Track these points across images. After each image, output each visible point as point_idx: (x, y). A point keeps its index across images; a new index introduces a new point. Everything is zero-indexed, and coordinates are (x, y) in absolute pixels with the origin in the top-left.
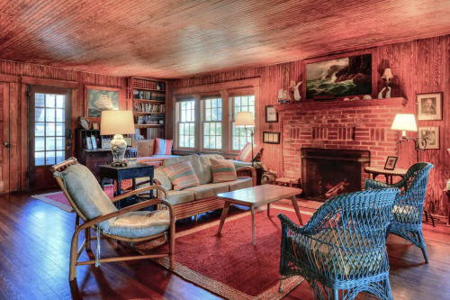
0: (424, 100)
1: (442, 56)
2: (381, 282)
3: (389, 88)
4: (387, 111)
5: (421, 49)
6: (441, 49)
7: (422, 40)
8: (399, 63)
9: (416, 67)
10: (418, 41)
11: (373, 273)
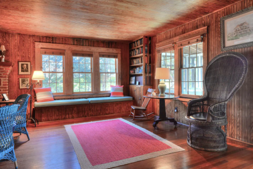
0: (22, 65)
1: (30, 44)
2: (10, 153)
3: (4, 56)
4: (3, 69)
5: (21, 39)
6: (30, 41)
7: (21, 34)
8: (9, 44)
9: (19, 48)
10: (19, 34)
11: (6, 149)
